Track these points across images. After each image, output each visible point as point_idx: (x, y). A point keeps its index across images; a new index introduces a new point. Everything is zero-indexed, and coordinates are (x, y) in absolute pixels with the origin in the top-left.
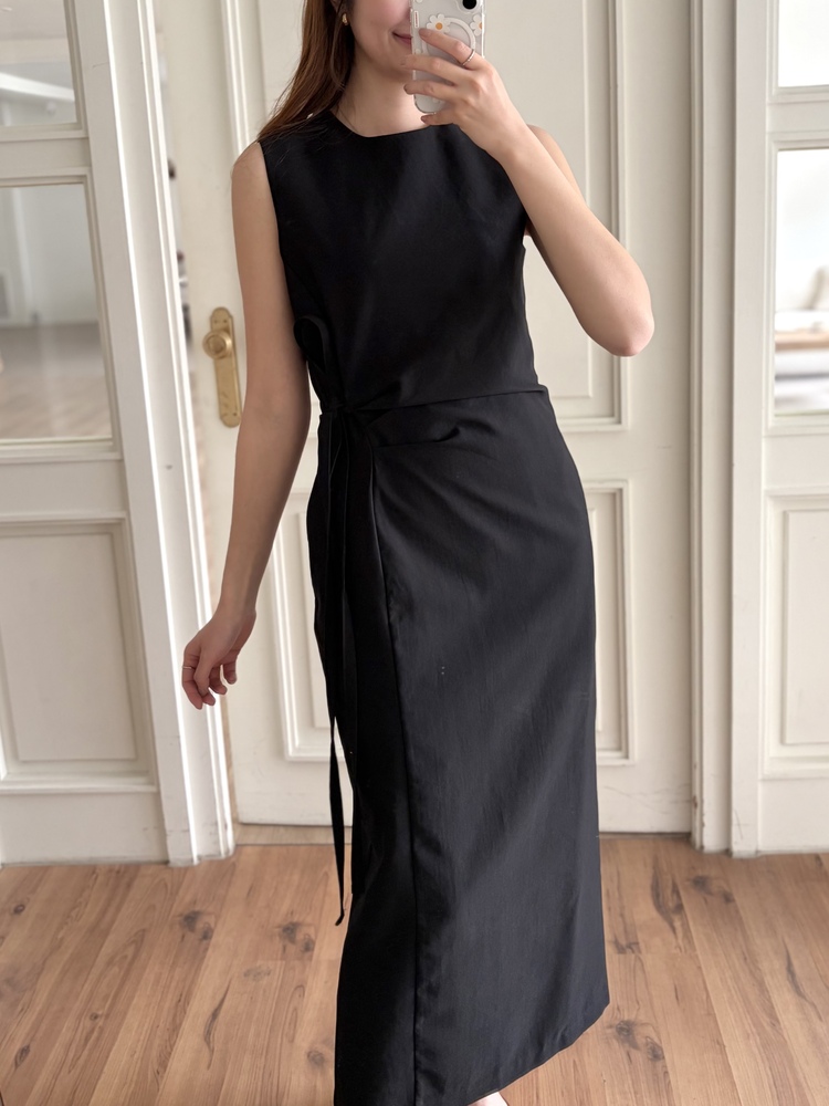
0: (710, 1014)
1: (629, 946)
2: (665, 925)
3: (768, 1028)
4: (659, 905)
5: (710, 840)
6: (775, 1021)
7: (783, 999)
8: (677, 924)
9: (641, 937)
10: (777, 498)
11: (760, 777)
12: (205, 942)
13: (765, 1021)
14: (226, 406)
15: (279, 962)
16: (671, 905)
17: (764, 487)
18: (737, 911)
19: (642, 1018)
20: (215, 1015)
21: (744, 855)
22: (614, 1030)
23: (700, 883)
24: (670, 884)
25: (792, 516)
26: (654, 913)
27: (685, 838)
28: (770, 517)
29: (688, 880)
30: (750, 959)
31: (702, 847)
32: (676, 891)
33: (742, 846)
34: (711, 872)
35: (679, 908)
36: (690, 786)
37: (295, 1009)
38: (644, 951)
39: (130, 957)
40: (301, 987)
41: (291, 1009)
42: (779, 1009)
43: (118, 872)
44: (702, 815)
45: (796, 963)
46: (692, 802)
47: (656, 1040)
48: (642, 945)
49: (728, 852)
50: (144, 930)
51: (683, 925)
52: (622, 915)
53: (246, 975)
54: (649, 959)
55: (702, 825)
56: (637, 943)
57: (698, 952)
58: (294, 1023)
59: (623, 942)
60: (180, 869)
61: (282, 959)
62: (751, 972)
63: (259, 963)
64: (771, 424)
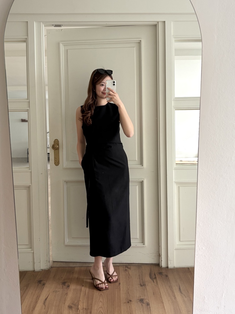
0: (161, 297)
1: (144, 285)
2: (152, 281)
3: (174, 299)
4: (151, 277)
5: (163, 265)
6: (175, 298)
7: (177, 294)
8: (155, 281)
9: (146, 283)
10: (177, 183)
11: (174, 249)
12: (43, 286)
13: (173, 298)
14: (56, 161)
15: (61, 289)
16: (154, 277)
17: (174, 180)
18: (169, 278)
19: (145, 298)
20: (46, 299)
21: (171, 268)
22: (139, 300)
23: (160, 273)
24: (154, 273)
25: (180, 187)
26: (150, 279)
27: (158, 265)
28: (175, 187)
29: (158, 273)
30: (171, 287)
31: (162, 266)
32: (155, 275)
33: (170, 266)
34: (163, 271)
35: (155, 278)
36: (159, 252)
37: (65, 298)
38: (147, 286)
39: (25, 289)
40: (67, 294)
41: (64, 298)
42: (176, 296)
43: (22, 273)
44: (161, 258)
45: (181, 287)
46: (159, 255)
47: (148, 302)
48: (146, 285)
49: (167, 267)
50: (28, 284)
51: (156, 281)
52: (142, 279)
53: (54, 292)
54: (148, 288)
55: (162, 261)
56: (145, 285)
57: (159, 286)
58: (65, 300)
59: (142, 284)
60: (37, 272)
61: (62, 289)
62: (171, 289)
63: (56, 289)
64: (175, 167)
